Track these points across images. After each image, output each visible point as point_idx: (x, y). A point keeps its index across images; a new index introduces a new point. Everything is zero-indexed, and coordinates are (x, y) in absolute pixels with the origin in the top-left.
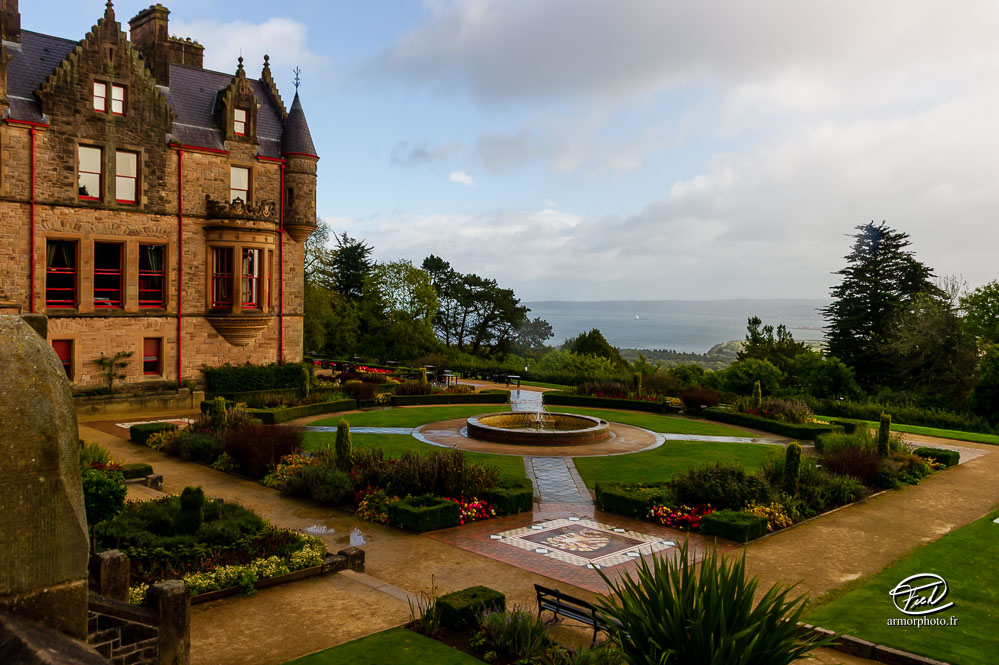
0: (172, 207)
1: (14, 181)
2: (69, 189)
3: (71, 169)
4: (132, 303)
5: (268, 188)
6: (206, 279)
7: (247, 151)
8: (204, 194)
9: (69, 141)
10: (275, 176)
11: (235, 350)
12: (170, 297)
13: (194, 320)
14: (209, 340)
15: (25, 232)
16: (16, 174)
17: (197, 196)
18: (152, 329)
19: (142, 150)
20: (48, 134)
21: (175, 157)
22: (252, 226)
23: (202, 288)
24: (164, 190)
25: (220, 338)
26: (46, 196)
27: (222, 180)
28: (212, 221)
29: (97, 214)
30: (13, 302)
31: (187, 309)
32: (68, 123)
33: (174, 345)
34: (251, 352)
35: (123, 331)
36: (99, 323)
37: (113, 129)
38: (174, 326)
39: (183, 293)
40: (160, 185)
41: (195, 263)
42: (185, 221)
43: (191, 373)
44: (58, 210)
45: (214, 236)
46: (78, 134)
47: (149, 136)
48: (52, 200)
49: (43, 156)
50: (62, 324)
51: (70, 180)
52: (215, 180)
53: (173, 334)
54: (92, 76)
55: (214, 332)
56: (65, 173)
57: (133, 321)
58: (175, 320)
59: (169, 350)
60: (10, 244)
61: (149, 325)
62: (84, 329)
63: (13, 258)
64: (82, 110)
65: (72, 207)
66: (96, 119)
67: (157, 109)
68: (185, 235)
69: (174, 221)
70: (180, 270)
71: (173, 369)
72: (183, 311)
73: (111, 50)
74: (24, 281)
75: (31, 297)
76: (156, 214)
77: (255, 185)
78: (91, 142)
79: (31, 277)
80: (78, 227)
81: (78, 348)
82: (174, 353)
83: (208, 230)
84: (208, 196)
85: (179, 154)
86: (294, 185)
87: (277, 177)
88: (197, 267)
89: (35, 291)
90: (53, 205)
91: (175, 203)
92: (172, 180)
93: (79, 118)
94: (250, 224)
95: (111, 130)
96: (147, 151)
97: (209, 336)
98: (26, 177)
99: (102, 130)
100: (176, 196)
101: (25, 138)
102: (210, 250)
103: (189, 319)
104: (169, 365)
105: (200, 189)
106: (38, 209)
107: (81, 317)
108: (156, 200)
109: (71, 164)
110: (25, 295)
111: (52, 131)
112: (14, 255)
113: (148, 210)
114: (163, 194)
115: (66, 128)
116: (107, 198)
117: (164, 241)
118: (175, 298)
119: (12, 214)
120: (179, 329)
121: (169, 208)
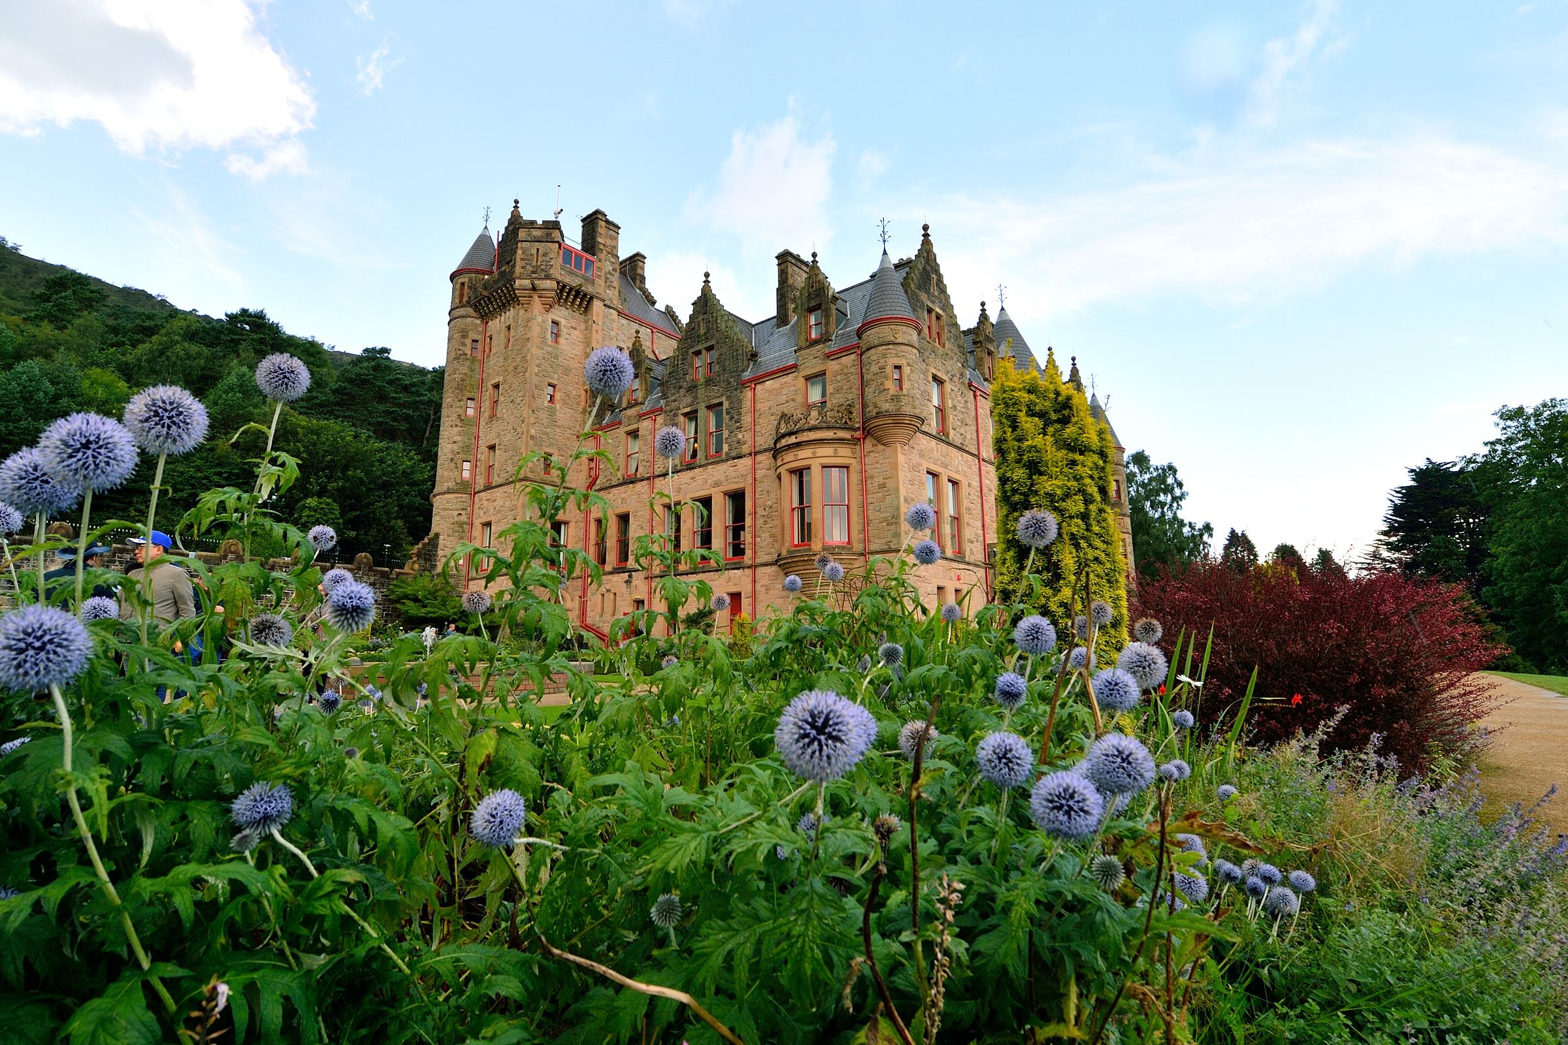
0: (748, 448)
5: (845, 388)
7: (820, 354)
9: (675, 415)
10: (853, 369)
12: (747, 546)
13: (768, 570)
16: (646, 457)
18: (734, 583)
20: (663, 416)
21: (750, 394)
23: (776, 531)
24: (741, 432)
26: (661, 469)
27: (793, 399)
31: (761, 558)
33: (751, 599)
38: (750, 579)
39: (758, 540)
40: (738, 428)
53: (750, 586)
57: (717, 576)
58: (751, 571)
60: (641, 516)
61: (731, 579)
63: (642, 528)
65: (675, 473)
69: (750, 461)
70: (753, 513)
72: (757, 562)
73: (703, 320)
76: (735, 459)
80: (680, 490)
82: (751, 607)
85: (753, 389)
87: (856, 369)
88: (771, 507)
90: (665, 475)
91: (749, 443)
95: (702, 392)
99: (696, 398)
100: (751, 434)
103: (763, 569)
105: (772, 418)
108: (734, 445)
111: (665, 412)
112: (643, 525)
113: (728, 458)
116: (699, 456)
117: (740, 486)
118: (751, 546)
120: (754, 581)
121: (745, 449)
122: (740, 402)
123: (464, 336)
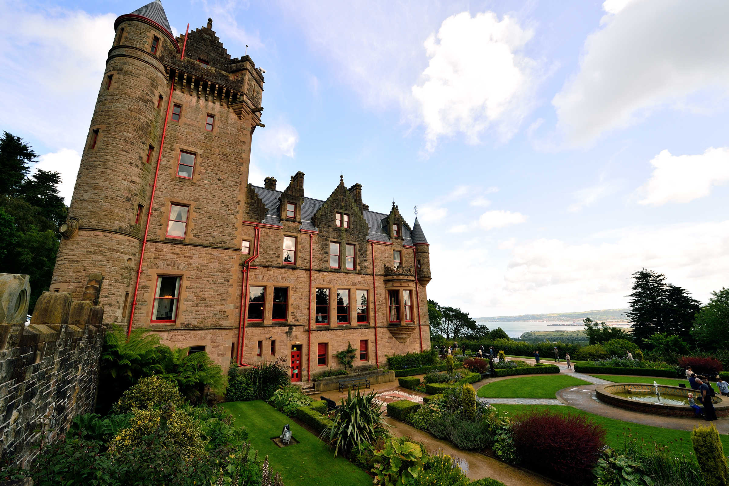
0: (370, 271)
1: (303, 259)
2: (326, 263)
3: (327, 253)
4: (354, 322)
5: (409, 261)
6: (386, 307)
7: (399, 243)
8: (383, 264)
9: (326, 240)
10: (411, 255)
11: (401, 345)
12: (371, 317)
13: (382, 330)
14: (389, 341)
15: (308, 285)
16: (304, 256)
17: (380, 266)
18: (364, 335)
19: (357, 243)
20: (317, 237)
21: (370, 247)
22: (407, 279)
23: (384, 312)
24: (366, 262)
25: (394, 339)
26: (316, 267)
27: (390, 257)
28: (388, 277)
29: (338, 275)
30: (301, 323)
31: (379, 324)
32: (326, 232)
33: (374, 344)
34: (408, 346)
35: (351, 337)
36: (340, 333)
37: (345, 234)
38: (374, 333)
39: (377, 315)
40: (365, 260)
41: (381, 299)
42: (376, 278)
43: (382, 360)
44: (322, 273)
45: (389, 285)
46: (330, 237)
47: (359, 237)
48: (319, 268)
49: (315, 247)
50: (323, 334)
51: (327, 259)
52: (387, 257)
53: (373, 337)
54: (336, 210)
55: (391, 335)
56: (325, 255)
57: (355, 331)
58: (374, 330)
59: (371, 346)
60: (300, 291)
61: (362, 333)
62: (333, 336)
63: (301, 299)
64: (332, 225)
65: (327, 272)
66: (337, 230)
67: (362, 225)
68: (376, 285)
69: (371, 278)
70: (375, 303)
71: (374, 358)
72: (377, 325)
73: (343, 198)
74: (306, 311)
75: (309, 320)
76: (364, 274)
77: (404, 259)
78: (335, 240)
79: (309, 309)
80: (330, 282)
81: (330, 347)
82: (374, 348)
83: (386, 281)
84: (385, 265)
85: (372, 245)
86: (421, 258)
87: (412, 255)
88: (382, 301)
89: (311, 316)
90: (320, 271)
91: (371, 269)
92: (369, 258)
93: (331, 229)
94: (406, 278)
95: (344, 234)
96: (359, 244)
97: (390, 338)
98: (308, 257)
99: (340, 236)
100: (372, 265)
101: (308, 239)
102: (387, 292)
103: (380, 329)
104: (372, 356)
105: (381, 262)
106: (313, 273)
107: (331, 330)
108: (364, 268)
109: (327, 251)
110: (306, 319)
111: (319, 235)
112: (302, 297)
113: (360, 273)
114: (366, 264)
115: (325, 234)
116: (342, 267)
118: (374, 318)
119: (302, 276)
120: (376, 335)
122: (365, 248)
123: (154, 86)
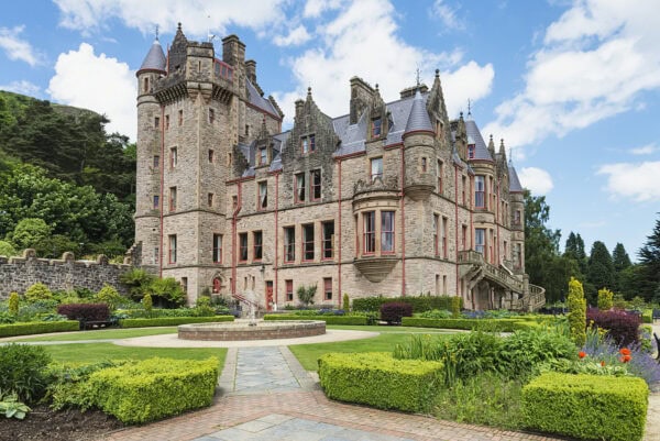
1: (272, 202)
2: (291, 200)
3: (291, 189)
4: (318, 258)
5: (393, 167)
7: (379, 146)
8: (353, 183)
9: (291, 174)
10: (398, 157)
11: (372, 285)
12: (335, 252)
13: (348, 266)
14: (357, 279)
15: (275, 226)
16: (272, 198)
17: (349, 186)
18: (327, 273)
19: (321, 168)
20: (283, 175)
21: (337, 166)
24: (332, 187)
25: (363, 277)
26: (282, 206)
28: (354, 199)
29: (302, 210)
30: (271, 262)
31: (344, 259)
32: (290, 165)
33: (338, 282)
35: (313, 274)
37: (308, 161)
38: (337, 270)
39: (342, 249)
40: (330, 185)
41: (348, 229)
42: (342, 203)
44: (287, 212)
49: (281, 186)
50: (288, 271)
53: (337, 275)
55: (359, 273)
56: (289, 192)
57: (317, 268)
58: (338, 267)
59: (335, 285)
60: (270, 233)
61: (325, 270)
62: (297, 273)
63: (270, 240)
64: (296, 156)
65: (292, 209)
68: (343, 212)
69: (337, 205)
70: (340, 234)
71: (337, 297)
72: (342, 261)
74: (274, 251)
76: (329, 203)
78: (299, 172)
80: (294, 219)
81: (294, 284)
82: (337, 287)
83: (353, 205)
85: (340, 164)
88: (350, 231)
89: (279, 255)
90: (285, 210)
91: (338, 194)
92: (336, 180)
93: (295, 161)
96: (324, 167)
97: (357, 276)
98: (275, 199)
99: (304, 165)
100: (338, 189)
101: (276, 180)
102: (353, 218)
103: (345, 265)
104: (336, 294)
105: (351, 181)
106: (279, 213)
107: (295, 267)
108: (328, 195)
111: (284, 172)
114: (332, 190)
115: (290, 168)
116: (306, 200)
117: (331, 218)
118: (338, 252)
119: (271, 218)
120: (340, 272)
121: (335, 198)
122: (331, 170)
123: (150, 115)
